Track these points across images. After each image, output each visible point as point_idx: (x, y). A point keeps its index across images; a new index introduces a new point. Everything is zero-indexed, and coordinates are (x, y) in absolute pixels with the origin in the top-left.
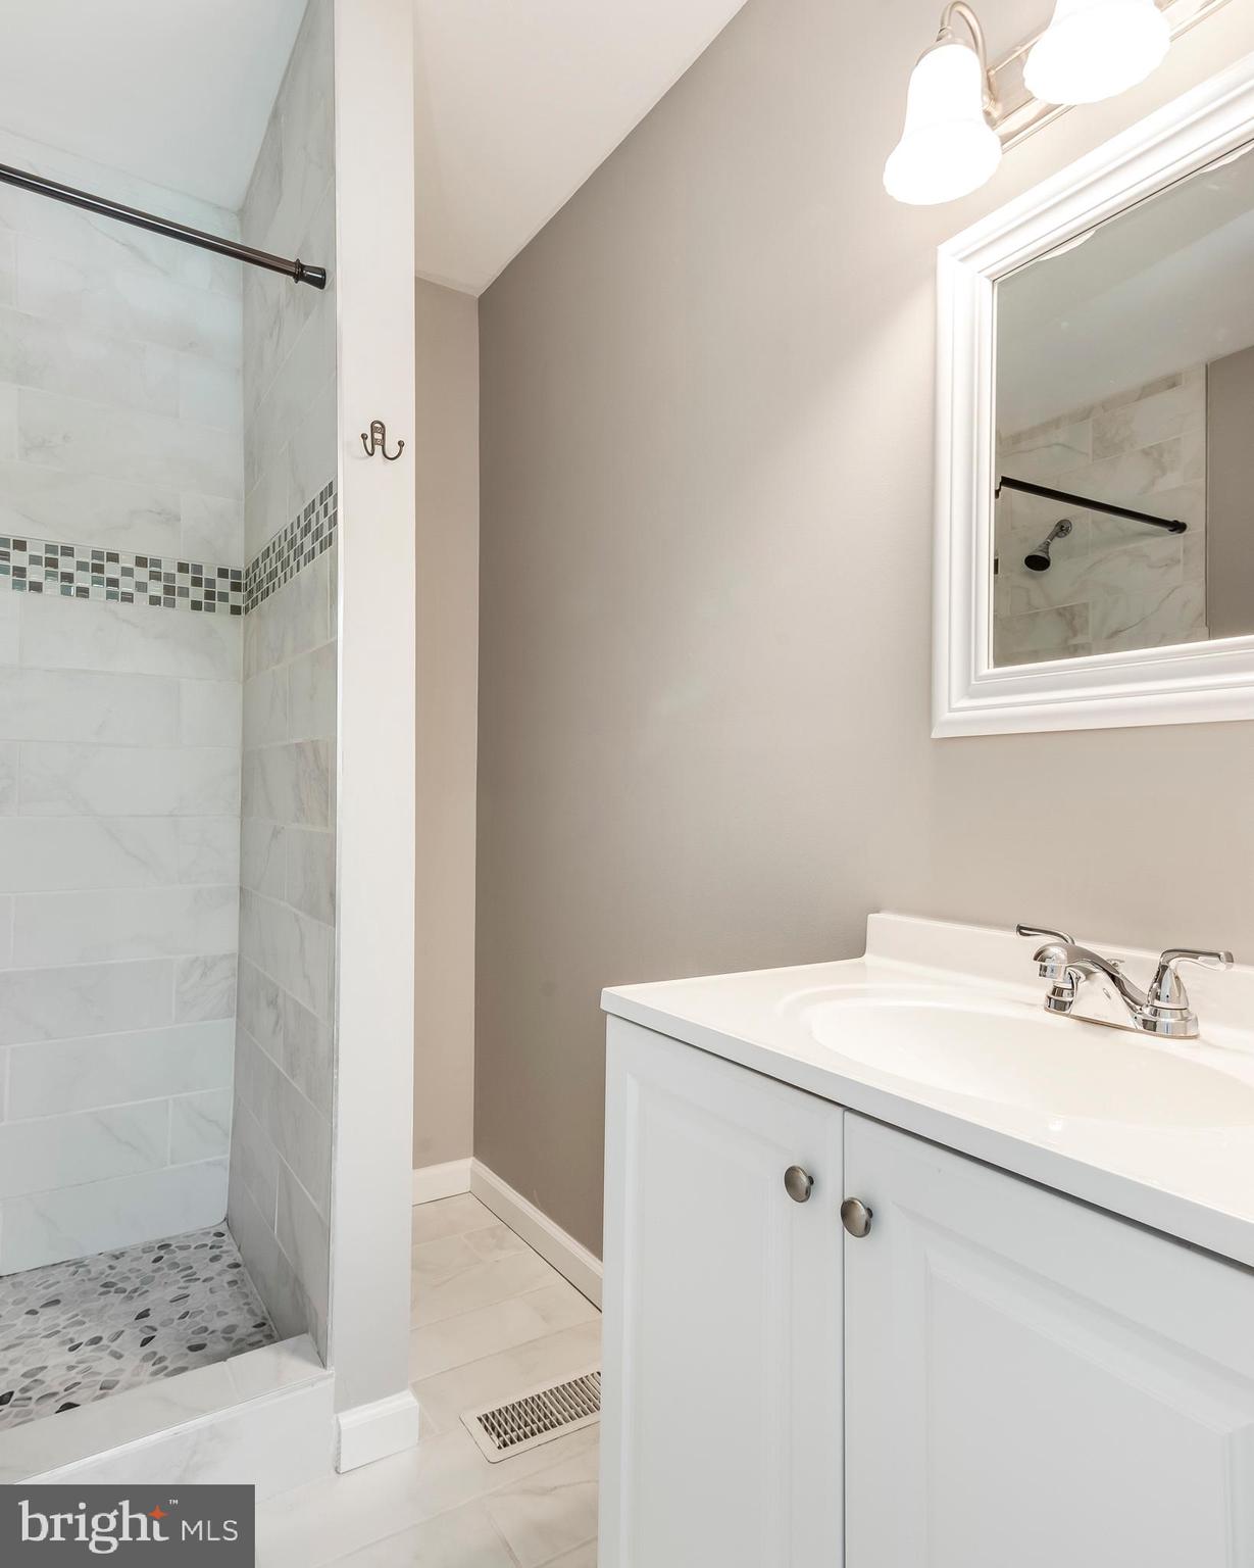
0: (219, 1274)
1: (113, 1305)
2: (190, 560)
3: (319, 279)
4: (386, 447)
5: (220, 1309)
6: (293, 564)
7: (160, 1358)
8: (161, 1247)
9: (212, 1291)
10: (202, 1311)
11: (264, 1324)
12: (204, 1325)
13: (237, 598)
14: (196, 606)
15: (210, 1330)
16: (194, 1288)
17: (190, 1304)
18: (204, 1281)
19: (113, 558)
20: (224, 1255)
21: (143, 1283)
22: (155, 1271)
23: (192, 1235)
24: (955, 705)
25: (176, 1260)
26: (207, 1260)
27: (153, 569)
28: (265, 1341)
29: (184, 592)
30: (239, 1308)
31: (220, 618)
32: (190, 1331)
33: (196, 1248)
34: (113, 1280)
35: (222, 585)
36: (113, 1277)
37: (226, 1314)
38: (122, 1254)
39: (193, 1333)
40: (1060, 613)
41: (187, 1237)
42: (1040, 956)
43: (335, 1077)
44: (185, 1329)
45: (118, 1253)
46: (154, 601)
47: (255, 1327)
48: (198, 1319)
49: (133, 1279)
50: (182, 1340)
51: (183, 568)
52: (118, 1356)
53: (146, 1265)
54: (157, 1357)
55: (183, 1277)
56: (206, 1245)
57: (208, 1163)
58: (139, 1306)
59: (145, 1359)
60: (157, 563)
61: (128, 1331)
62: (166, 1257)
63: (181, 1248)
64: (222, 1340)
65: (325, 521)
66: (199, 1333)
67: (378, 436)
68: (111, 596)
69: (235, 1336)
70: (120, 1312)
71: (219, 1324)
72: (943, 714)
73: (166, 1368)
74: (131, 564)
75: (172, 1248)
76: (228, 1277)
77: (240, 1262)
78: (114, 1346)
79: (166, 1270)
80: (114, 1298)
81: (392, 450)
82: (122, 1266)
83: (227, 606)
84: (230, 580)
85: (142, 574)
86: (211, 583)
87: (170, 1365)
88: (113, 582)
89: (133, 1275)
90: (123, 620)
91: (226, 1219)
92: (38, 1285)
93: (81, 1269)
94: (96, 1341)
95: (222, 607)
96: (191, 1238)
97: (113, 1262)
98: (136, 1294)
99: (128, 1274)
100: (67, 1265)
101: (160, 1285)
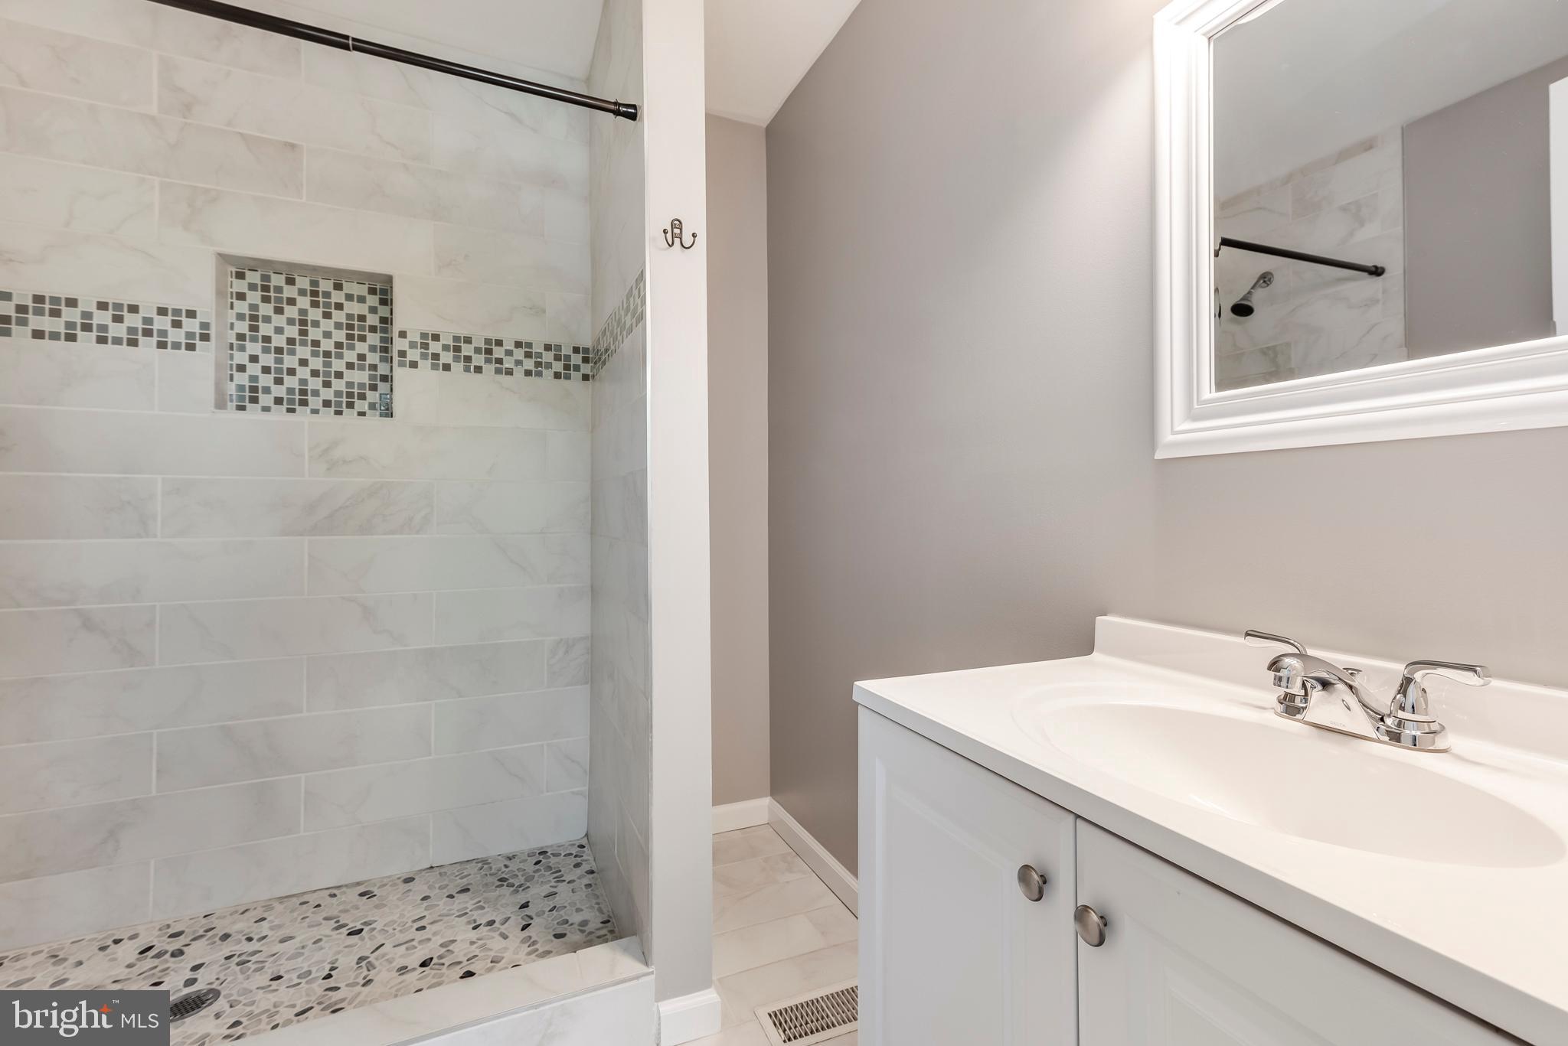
0: (579, 878)
1: (505, 895)
2: (553, 342)
3: (631, 113)
4: (683, 239)
5: (578, 906)
6: (620, 338)
7: (533, 941)
8: (540, 853)
9: (573, 891)
10: (565, 907)
11: (608, 921)
12: (565, 918)
13: (586, 369)
14: (557, 376)
15: (570, 923)
16: (562, 888)
17: (557, 901)
18: (569, 883)
19: (499, 343)
20: (584, 863)
21: (527, 880)
22: (534, 872)
23: (562, 845)
24: (1177, 428)
25: (550, 864)
26: (572, 866)
27: (527, 350)
28: (609, 936)
29: (549, 366)
30: (592, 907)
31: (575, 384)
32: (556, 922)
33: (564, 856)
34: (506, 877)
35: (576, 359)
36: (506, 874)
37: (582, 910)
38: (514, 856)
39: (558, 923)
40: (1264, 352)
41: (559, 846)
42: (1275, 665)
43: (650, 740)
44: (552, 920)
45: (511, 855)
46: (528, 373)
47: (602, 923)
48: (562, 912)
49: (520, 877)
50: (549, 928)
51: (548, 348)
52: (505, 937)
53: (530, 868)
54: (532, 940)
55: (554, 878)
56: (571, 854)
57: (573, 793)
58: (522, 898)
59: (523, 941)
60: (529, 345)
61: (513, 918)
62: (543, 861)
63: (554, 855)
64: (578, 932)
65: (639, 301)
66: (562, 924)
67: (677, 231)
68: (498, 371)
69: (588, 929)
70: (506, 903)
71: (577, 918)
72: (1166, 436)
73: (537, 950)
74: (511, 347)
75: (548, 854)
76: (586, 881)
77: (595, 870)
78: (503, 929)
79: (543, 872)
80: (506, 891)
81: (687, 241)
82: (514, 866)
83: (579, 375)
84: (581, 355)
85: (519, 354)
86: (568, 358)
87: (541, 948)
88: (499, 361)
89: (520, 874)
90: (507, 389)
91: (587, 835)
92: (456, 876)
93: (486, 866)
94: (491, 923)
95: (576, 376)
96: (561, 848)
97: (507, 863)
98: (521, 889)
99: (517, 872)
100: (477, 863)
101: (538, 883)
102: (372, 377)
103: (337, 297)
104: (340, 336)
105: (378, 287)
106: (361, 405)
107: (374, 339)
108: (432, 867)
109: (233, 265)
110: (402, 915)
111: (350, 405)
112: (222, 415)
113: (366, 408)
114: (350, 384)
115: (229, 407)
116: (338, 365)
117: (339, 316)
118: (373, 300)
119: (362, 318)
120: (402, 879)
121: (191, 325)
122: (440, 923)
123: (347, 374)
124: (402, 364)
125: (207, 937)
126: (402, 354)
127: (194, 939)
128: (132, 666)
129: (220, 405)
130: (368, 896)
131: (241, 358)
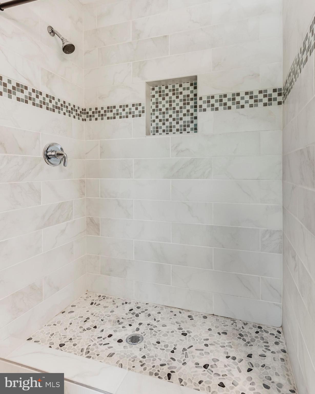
0: (278, 352)
1: (241, 345)
2: (262, 89)
5: (277, 371)
8: (259, 327)
9: (274, 359)
10: (270, 368)
11: (294, 392)
12: (270, 376)
13: (280, 99)
14: (265, 104)
15: (272, 381)
16: (268, 354)
17: (266, 361)
18: (272, 352)
19: (238, 94)
20: (280, 343)
21: (251, 341)
22: (256, 337)
23: (270, 327)
25: (263, 336)
26: (274, 342)
27: (250, 95)
29: (261, 100)
30: (284, 376)
31: (274, 107)
32: (264, 376)
33: (270, 334)
34: (243, 334)
35: (275, 95)
36: (243, 332)
37: (279, 375)
38: (247, 324)
39: (266, 377)
41: (268, 327)
44: (263, 374)
45: (245, 322)
46: (251, 106)
48: (268, 371)
49: (249, 337)
51: (260, 92)
52: (240, 370)
53: (253, 333)
55: (264, 346)
56: (274, 335)
57: (274, 304)
58: (249, 351)
59: (248, 378)
60: (252, 93)
61: (244, 361)
62: (260, 332)
64: (276, 389)
66: (268, 379)
68: (238, 107)
70: (242, 350)
74: (244, 95)
75: (262, 329)
76: (281, 356)
77: (286, 351)
78: (239, 364)
79: (259, 339)
80: (242, 342)
82: (246, 329)
83: (276, 102)
84: (277, 92)
85: (247, 98)
86: (270, 95)
88: (238, 102)
89: (249, 335)
90: (242, 114)
91: (281, 327)
92: (222, 324)
93: (234, 324)
94: (234, 358)
95: (274, 103)
96: (269, 329)
97: (244, 326)
98: (249, 345)
99: (247, 334)
100: (231, 320)
101: (257, 345)
102: (192, 118)
103: (181, 90)
104: (181, 104)
105: (193, 82)
106: (188, 129)
107: (192, 103)
108: (214, 315)
109: (151, 86)
110: (200, 335)
111: (185, 130)
112: (149, 137)
113: (190, 130)
114: (184, 122)
115: (151, 135)
116: (181, 115)
117: (181, 97)
118: (192, 88)
119: (188, 96)
120: (203, 315)
121: (140, 108)
122: (214, 346)
123: (184, 118)
124: (200, 111)
125: (145, 313)
126: (201, 106)
127: (142, 312)
128: (128, 218)
129: (148, 134)
130: (191, 318)
131: (154, 117)
